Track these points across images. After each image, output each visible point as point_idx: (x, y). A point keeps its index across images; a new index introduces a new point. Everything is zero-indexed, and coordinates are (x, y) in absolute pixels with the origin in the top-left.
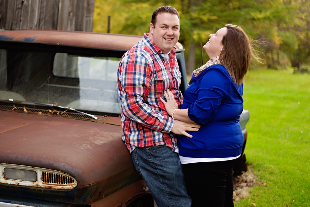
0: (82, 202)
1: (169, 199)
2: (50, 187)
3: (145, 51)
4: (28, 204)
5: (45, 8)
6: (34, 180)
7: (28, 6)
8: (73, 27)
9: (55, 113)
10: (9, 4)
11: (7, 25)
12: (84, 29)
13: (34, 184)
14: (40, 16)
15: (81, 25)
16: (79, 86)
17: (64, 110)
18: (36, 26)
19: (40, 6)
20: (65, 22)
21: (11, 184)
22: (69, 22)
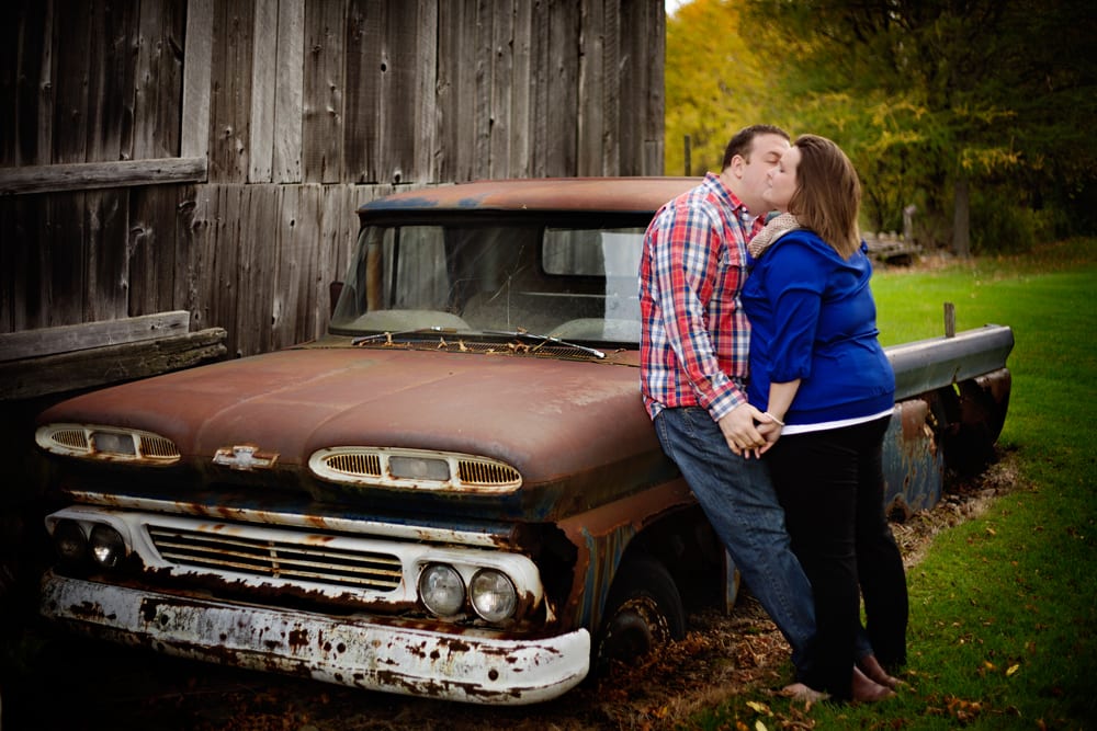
0: (538, 517)
1: (736, 511)
2: (474, 490)
3: (709, 203)
4: (436, 524)
5: (545, 131)
6: (445, 478)
7: (504, 130)
8: (617, 167)
9: (521, 349)
10: (459, 130)
11: (459, 172)
12: (644, 171)
13: (444, 486)
14: (535, 147)
15: (636, 160)
16: (604, 294)
17: (538, 341)
18: (527, 170)
19: (532, 128)
20: (595, 155)
21: (401, 488)
22: (606, 157)
